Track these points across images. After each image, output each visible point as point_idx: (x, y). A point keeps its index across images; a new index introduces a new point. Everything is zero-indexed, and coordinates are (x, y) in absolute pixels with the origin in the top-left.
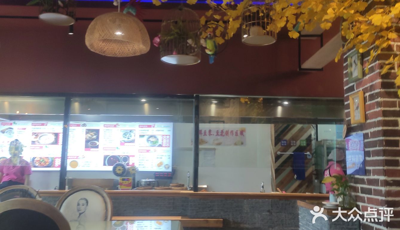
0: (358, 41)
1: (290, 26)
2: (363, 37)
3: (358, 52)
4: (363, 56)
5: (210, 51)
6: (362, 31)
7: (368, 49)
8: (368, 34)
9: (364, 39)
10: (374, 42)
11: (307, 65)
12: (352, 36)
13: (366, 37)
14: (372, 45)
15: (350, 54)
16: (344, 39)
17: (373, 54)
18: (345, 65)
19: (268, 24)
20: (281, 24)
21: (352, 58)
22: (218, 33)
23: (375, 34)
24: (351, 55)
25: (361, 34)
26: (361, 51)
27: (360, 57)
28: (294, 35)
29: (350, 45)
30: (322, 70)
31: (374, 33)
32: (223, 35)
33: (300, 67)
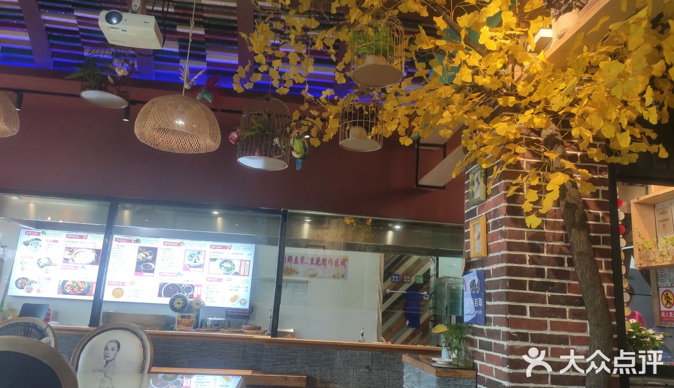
0: (480, 153)
1: (401, 131)
2: (486, 149)
3: (481, 168)
4: (488, 172)
5: (298, 153)
6: (485, 142)
7: (492, 164)
8: (493, 146)
9: (487, 152)
10: (499, 157)
11: (426, 180)
12: (474, 147)
13: (489, 150)
14: (497, 160)
15: (472, 170)
16: (465, 150)
17: (497, 172)
18: (466, 182)
19: (372, 125)
20: (392, 127)
21: (474, 174)
22: (314, 132)
23: (501, 147)
24: (473, 172)
25: (485, 145)
26: (484, 166)
27: (483, 174)
28: (407, 141)
29: (472, 159)
30: (443, 188)
31: (500, 146)
32: (320, 135)
33: (417, 182)
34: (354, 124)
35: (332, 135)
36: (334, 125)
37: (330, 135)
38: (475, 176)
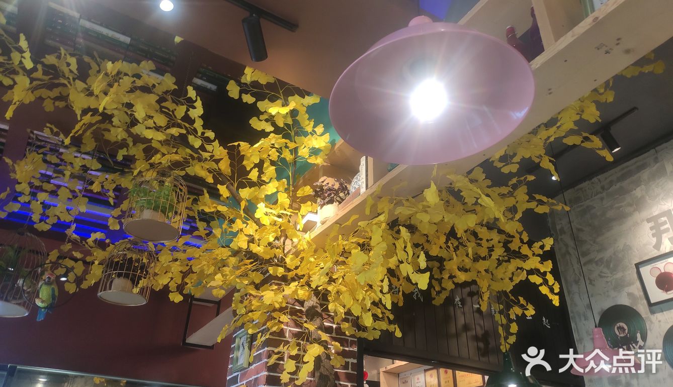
0: (248, 318)
1: (173, 286)
2: (253, 315)
3: (247, 334)
4: (253, 338)
5: (43, 302)
6: (253, 308)
7: (258, 330)
8: (260, 312)
9: (254, 318)
10: (265, 324)
11: (194, 339)
12: (243, 311)
13: (256, 316)
14: (262, 327)
15: (240, 334)
16: (235, 313)
17: (261, 339)
18: (232, 346)
20: (163, 281)
21: (240, 338)
22: (71, 276)
23: (268, 314)
24: (240, 335)
25: (252, 311)
26: (250, 331)
27: (249, 340)
28: (176, 298)
29: (239, 323)
30: (212, 347)
31: (268, 312)
33: (184, 340)
34: (119, 275)
35: (93, 282)
36: (97, 272)
37: (91, 281)
38: (241, 341)
